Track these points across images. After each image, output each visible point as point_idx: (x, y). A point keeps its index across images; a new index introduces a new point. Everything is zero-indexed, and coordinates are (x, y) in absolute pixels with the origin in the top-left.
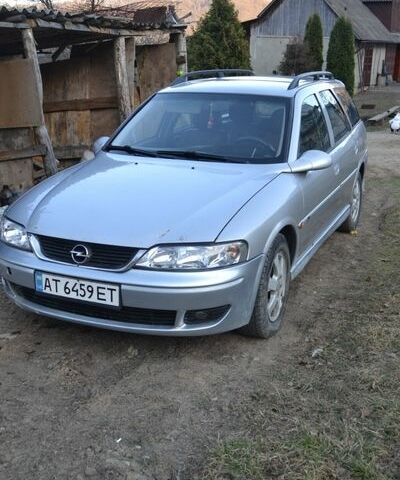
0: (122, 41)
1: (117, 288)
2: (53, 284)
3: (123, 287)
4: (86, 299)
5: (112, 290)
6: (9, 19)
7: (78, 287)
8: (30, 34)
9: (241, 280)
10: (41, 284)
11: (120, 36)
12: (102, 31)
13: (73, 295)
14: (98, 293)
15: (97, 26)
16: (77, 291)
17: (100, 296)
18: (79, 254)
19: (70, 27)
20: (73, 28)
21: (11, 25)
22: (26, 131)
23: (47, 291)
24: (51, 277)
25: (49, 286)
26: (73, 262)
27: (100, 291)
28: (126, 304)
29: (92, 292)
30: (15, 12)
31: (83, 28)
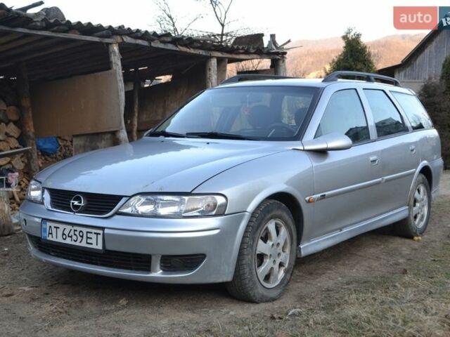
0: (214, 62)
1: (101, 232)
2: (54, 230)
3: (106, 231)
4: (77, 244)
5: (97, 234)
6: (96, 34)
7: (72, 233)
8: (116, 48)
9: (217, 231)
10: (45, 231)
11: (211, 57)
12: (192, 51)
13: (68, 241)
14: (87, 238)
15: (186, 46)
16: (71, 237)
17: (89, 241)
18: (76, 203)
19: (156, 44)
20: (161, 46)
21: (96, 39)
22: (109, 136)
23: (50, 238)
24: (53, 225)
25: (51, 234)
26: (71, 211)
27: (89, 235)
28: (109, 247)
29: (82, 237)
30: (100, 28)
31: (170, 47)
